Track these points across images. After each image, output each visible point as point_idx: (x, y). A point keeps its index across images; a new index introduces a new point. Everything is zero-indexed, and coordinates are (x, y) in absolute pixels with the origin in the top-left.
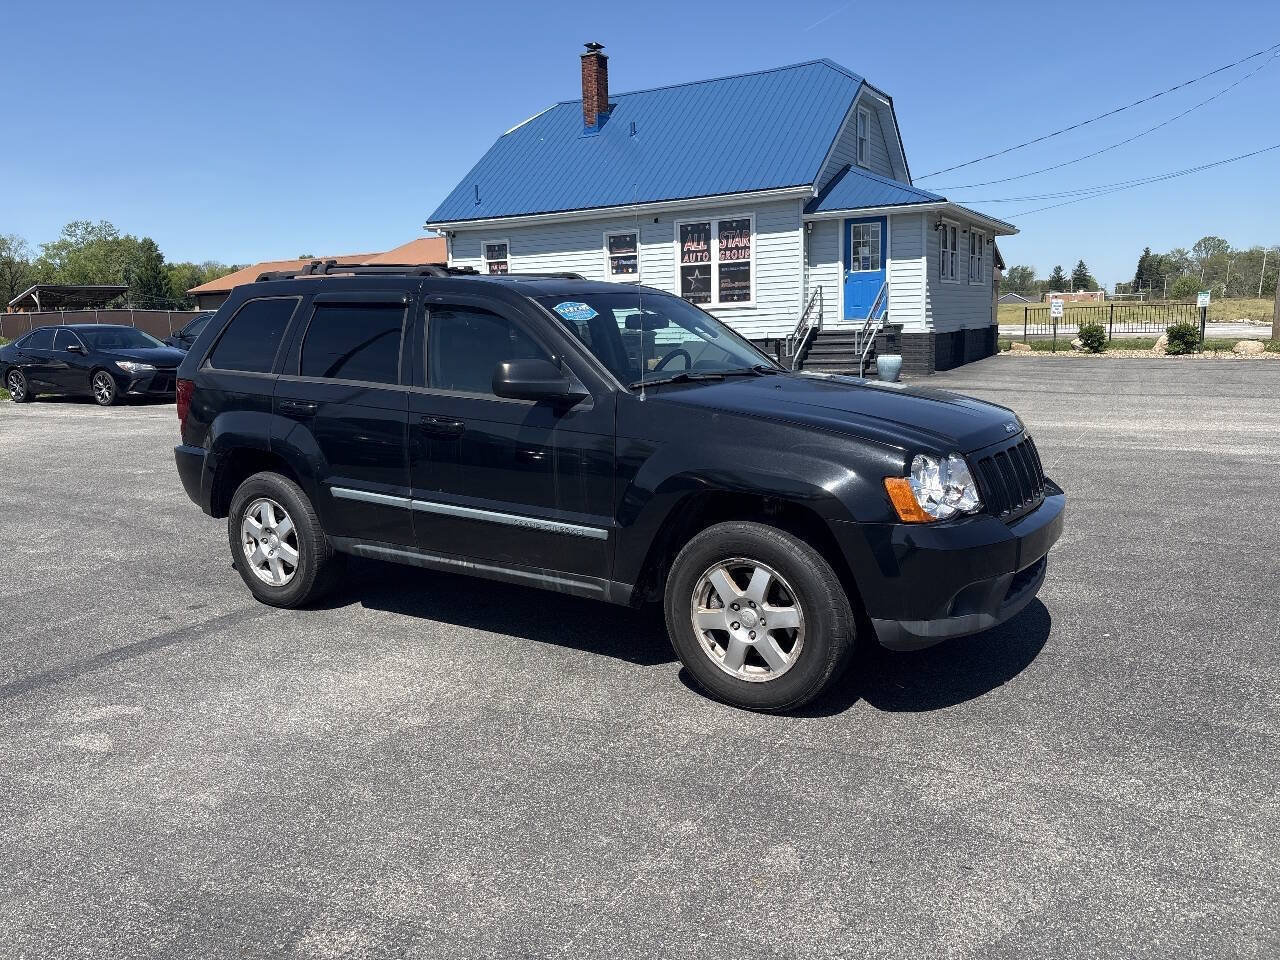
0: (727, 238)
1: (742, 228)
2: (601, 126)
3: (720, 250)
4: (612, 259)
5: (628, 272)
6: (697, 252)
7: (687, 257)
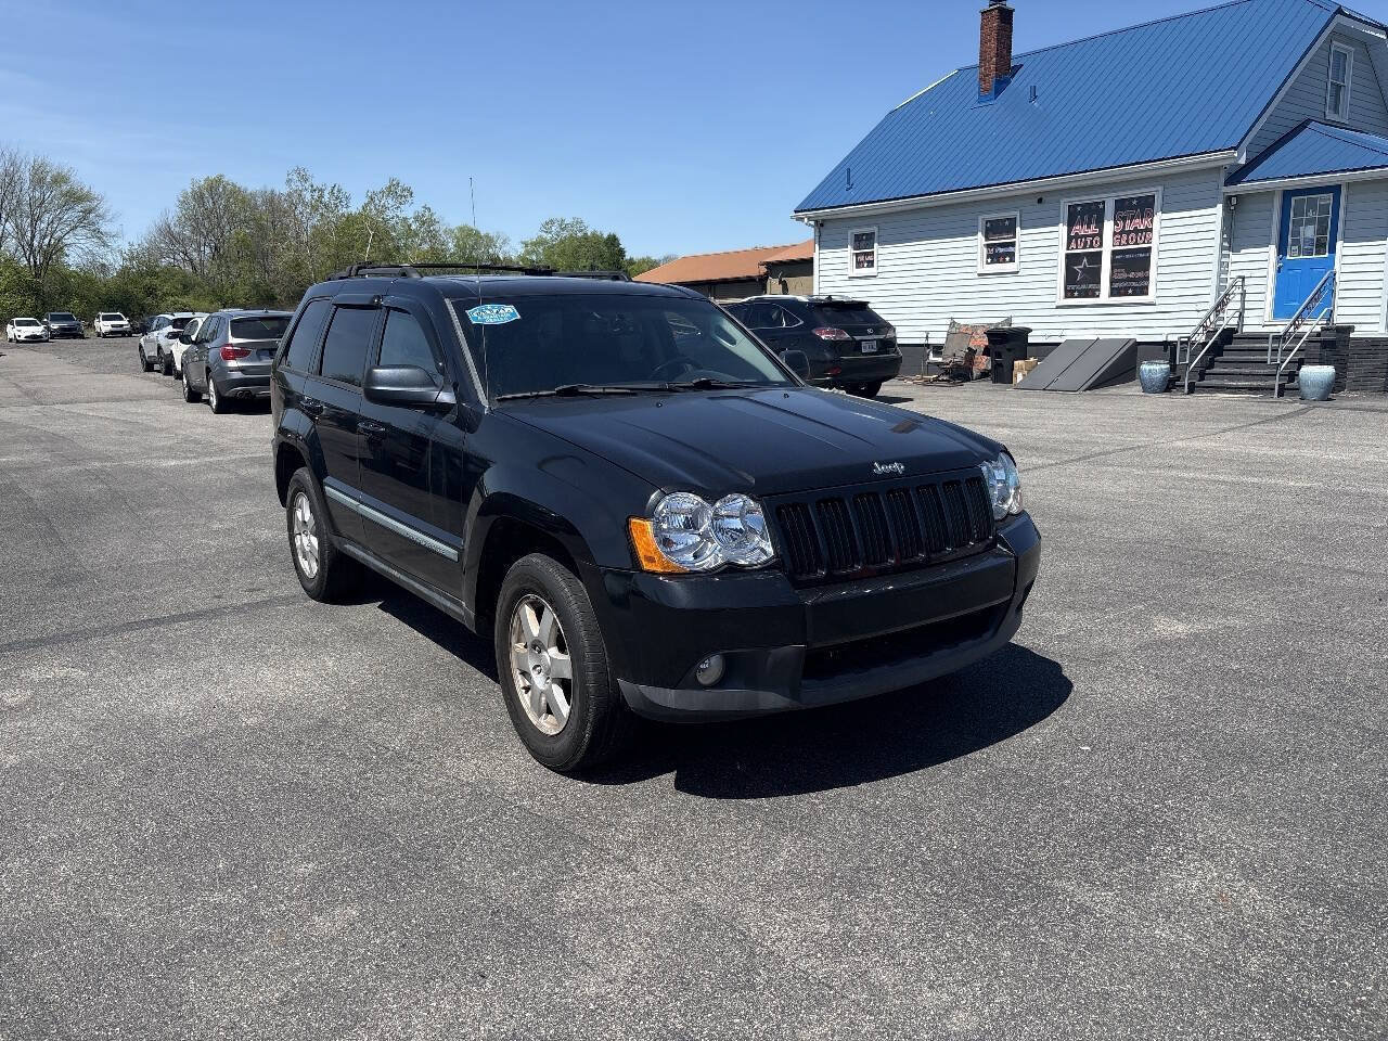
0: (1124, 219)
1: (1145, 207)
2: (998, 92)
3: (1115, 233)
4: (988, 246)
5: (1004, 261)
6: (1086, 236)
7: (1073, 245)
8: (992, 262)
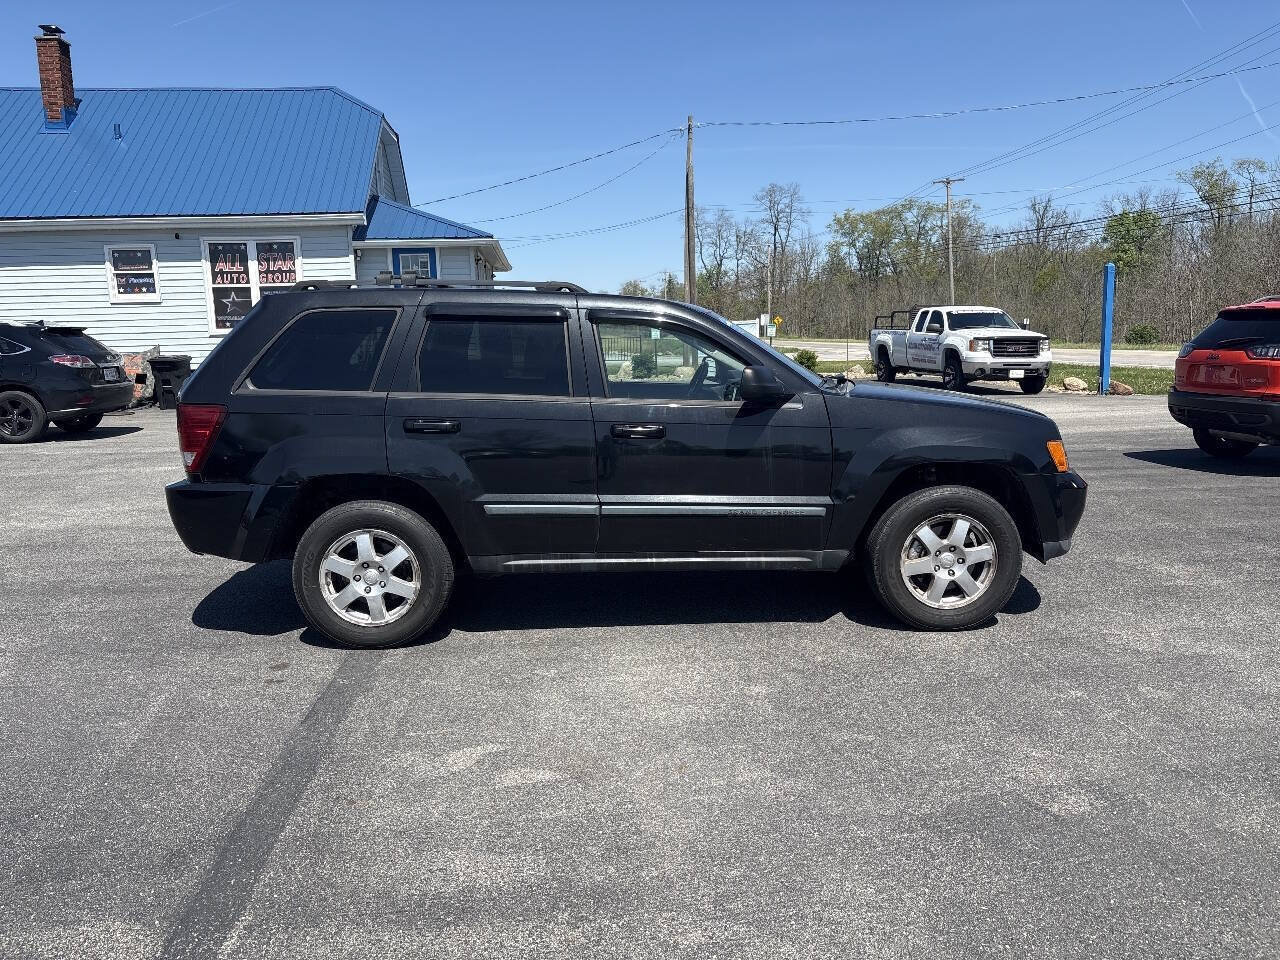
0: (268, 260)
1: (286, 251)
2: (67, 122)
3: (260, 273)
4: (117, 275)
5: (140, 291)
6: (231, 273)
7: (219, 280)
8: (125, 292)
